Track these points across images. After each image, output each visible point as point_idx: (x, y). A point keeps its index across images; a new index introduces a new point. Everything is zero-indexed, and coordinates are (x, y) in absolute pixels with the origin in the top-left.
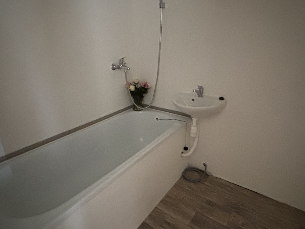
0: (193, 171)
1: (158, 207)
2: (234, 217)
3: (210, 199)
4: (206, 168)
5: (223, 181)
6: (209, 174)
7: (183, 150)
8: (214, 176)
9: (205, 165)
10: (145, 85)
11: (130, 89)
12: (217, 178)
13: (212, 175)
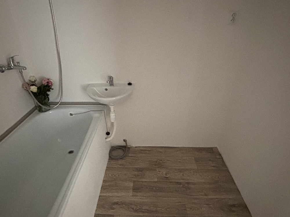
0: (117, 150)
1: (101, 195)
2: (159, 171)
3: (138, 166)
4: (126, 143)
5: (142, 148)
6: (130, 147)
7: (106, 136)
8: (134, 147)
9: (125, 141)
10: (48, 82)
11: (31, 90)
12: (136, 147)
13: (132, 147)
